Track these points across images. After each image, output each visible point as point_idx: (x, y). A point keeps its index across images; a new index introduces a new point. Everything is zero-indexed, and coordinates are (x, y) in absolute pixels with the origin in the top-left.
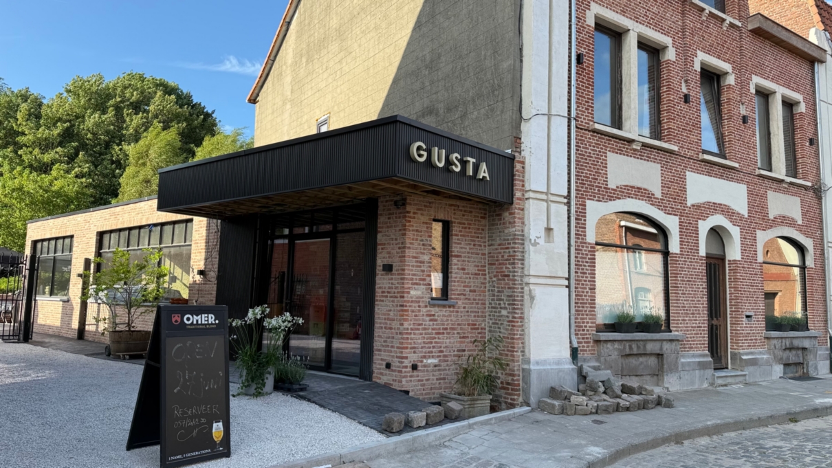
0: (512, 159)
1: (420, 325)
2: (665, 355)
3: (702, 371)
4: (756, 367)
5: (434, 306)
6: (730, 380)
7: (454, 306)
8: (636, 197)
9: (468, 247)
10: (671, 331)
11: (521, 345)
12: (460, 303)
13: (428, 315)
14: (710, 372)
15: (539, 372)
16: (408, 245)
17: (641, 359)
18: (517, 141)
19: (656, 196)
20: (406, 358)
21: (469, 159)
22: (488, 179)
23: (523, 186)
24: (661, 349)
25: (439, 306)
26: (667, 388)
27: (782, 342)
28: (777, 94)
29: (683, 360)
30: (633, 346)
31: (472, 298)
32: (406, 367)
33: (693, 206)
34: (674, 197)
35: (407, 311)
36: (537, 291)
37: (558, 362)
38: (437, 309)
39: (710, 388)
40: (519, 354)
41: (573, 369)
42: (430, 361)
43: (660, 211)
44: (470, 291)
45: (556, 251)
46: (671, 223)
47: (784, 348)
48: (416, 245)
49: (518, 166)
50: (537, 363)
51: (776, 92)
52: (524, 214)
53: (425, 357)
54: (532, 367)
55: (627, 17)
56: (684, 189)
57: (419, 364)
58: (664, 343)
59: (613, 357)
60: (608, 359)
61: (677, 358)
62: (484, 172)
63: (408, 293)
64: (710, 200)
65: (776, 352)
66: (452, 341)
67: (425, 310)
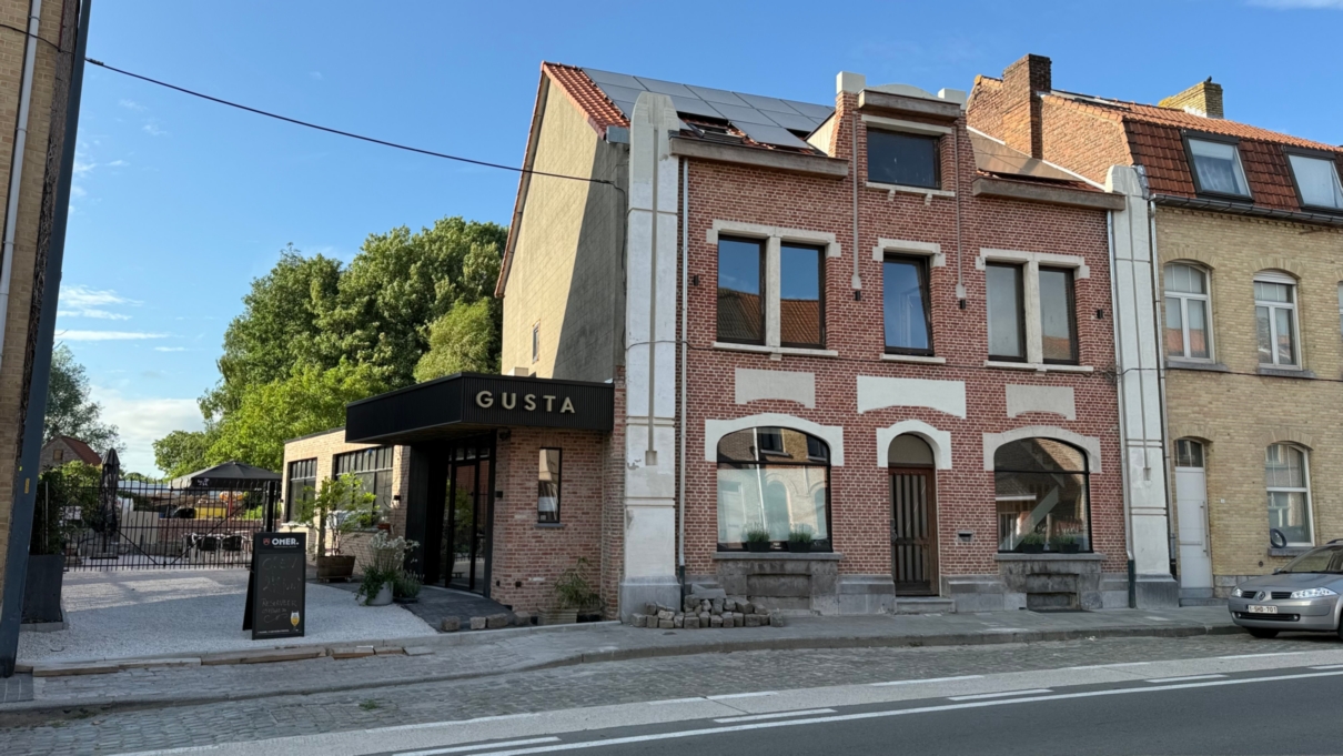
0: (611, 388)
1: (525, 546)
2: (814, 577)
3: (876, 596)
4: (972, 595)
5: (541, 528)
6: (923, 608)
7: (563, 529)
8: (776, 410)
9: (580, 472)
10: (832, 551)
11: (619, 564)
12: (570, 525)
13: (533, 537)
14: (890, 598)
15: (633, 589)
16: (512, 474)
17: (782, 580)
18: (620, 370)
19: (806, 407)
20: (510, 576)
21: (546, 397)
22: (573, 411)
23: (624, 412)
24: (808, 569)
25: (546, 528)
26: (819, 612)
27: (1024, 566)
28: (1030, 264)
29: (844, 582)
30: (765, 566)
31: (584, 520)
32: (510, 584)
33: (868, 412)
34: (838, 403)
35: (511, 533)
36: (636, 513)
37: (660, 580)
38: (544, 531)
39: (889, 615)
40: (618, 571)
41: (675, 587)
42: (535, 579)
43: (813, 423)
44: (583, 513)
45: (659, 472)
46: (833, 435)
47: (1028, 573)
48: (521, 473)
49: (617, 395)
50: (633, 580)
51: (1027, 262)
52: (624, 440)
53: (530, 575)
54: (625, 584)
55: (766, 224)
56: (854, 396)
57: (524, 582)
58: (813, 563)
59: (736, 576)
60: (729, 578)
61: (833, 580)
62: (567, 405)
63: (513, 517)
64: (896, 404)
65: (1012, 578)
66: (561, 560)
67: (530, 532)
